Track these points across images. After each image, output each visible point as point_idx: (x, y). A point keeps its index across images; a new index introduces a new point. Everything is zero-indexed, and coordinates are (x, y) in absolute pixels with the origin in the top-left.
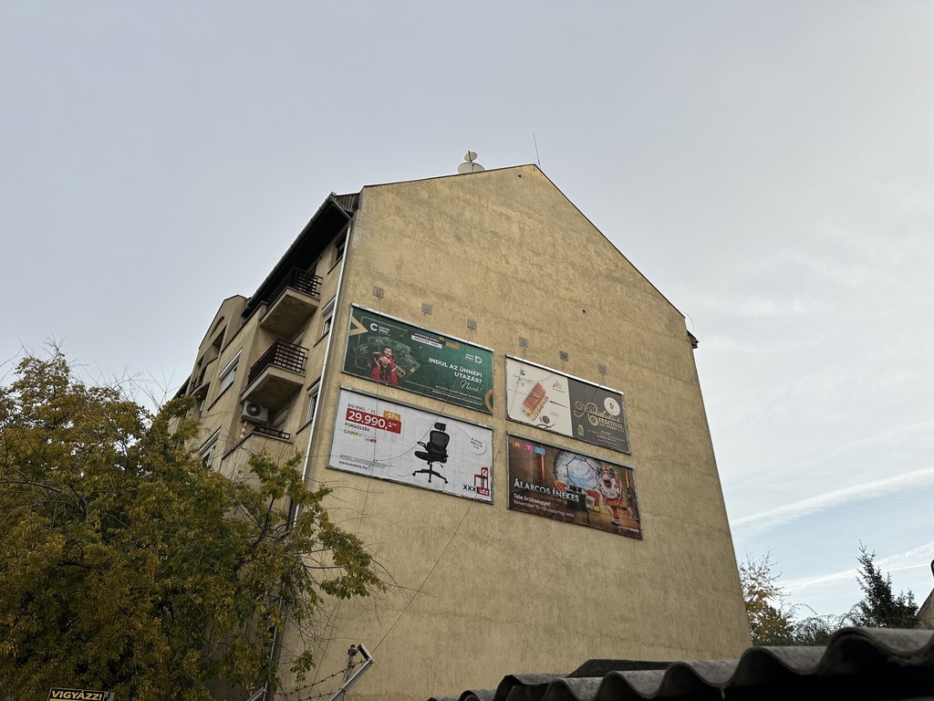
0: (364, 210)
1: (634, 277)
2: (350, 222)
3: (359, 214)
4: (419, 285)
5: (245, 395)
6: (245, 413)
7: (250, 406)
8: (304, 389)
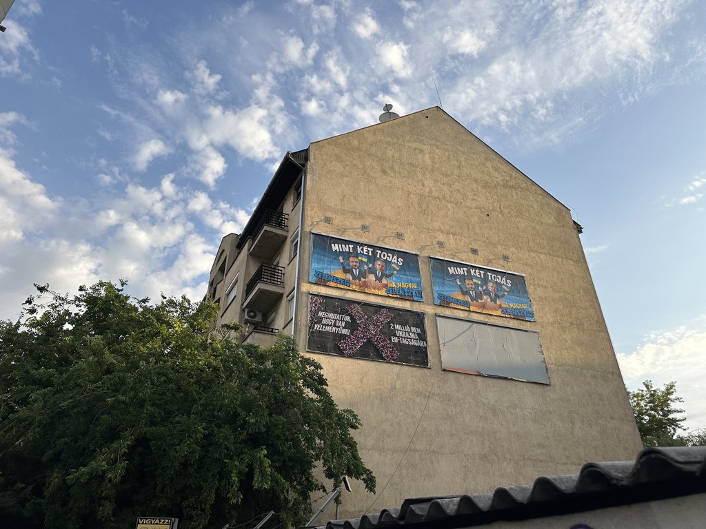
0: (312, 161)
1: (526, 183)
2: (303, 171)
3: (309, 164)
4: (358, 211)
5: (245, 305)
6: (246, 317)
7: (249, 312)
8: (285, 296)
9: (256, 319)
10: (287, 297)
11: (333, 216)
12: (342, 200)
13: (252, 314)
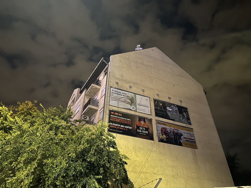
2: (108, 65)
3: (110, 63)
4: (128, 81)
5: (82, 114)
6: (83, 118)
7: (84, 117)
8: (98, 111)
9: (86, 120)
10: (100, 111)
11: (119, 82)
12: (122, 76)
13: (85, 117)
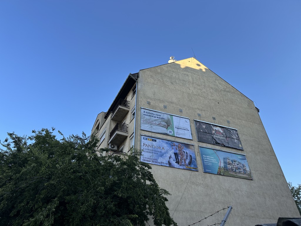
0: (141, 78)
1: (233, 90)
2: (137, 82)
3: (139, 79)
4: (161, 99)
5: (109, 142)
6: (110, 147)
8: (128, 137)
11: (151, 101)
12: (154, 95)
13: (113, 146)
